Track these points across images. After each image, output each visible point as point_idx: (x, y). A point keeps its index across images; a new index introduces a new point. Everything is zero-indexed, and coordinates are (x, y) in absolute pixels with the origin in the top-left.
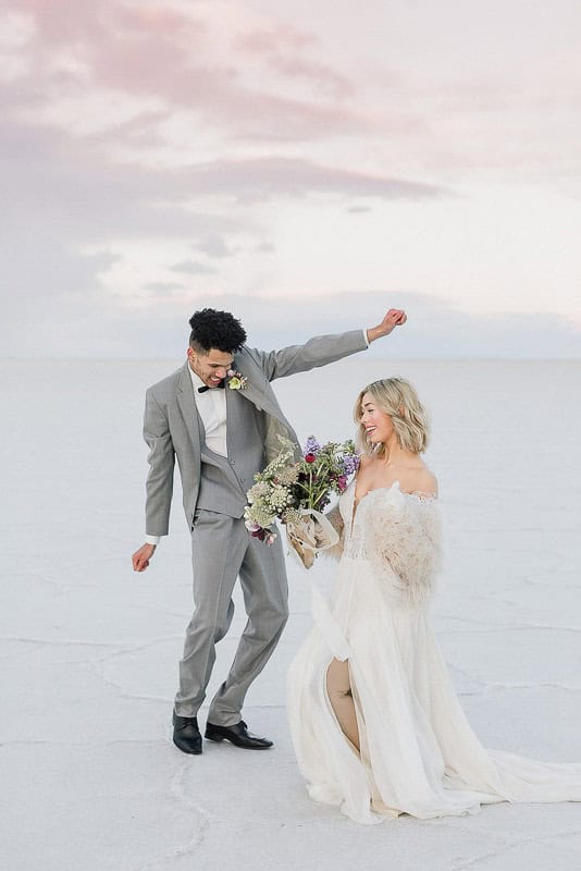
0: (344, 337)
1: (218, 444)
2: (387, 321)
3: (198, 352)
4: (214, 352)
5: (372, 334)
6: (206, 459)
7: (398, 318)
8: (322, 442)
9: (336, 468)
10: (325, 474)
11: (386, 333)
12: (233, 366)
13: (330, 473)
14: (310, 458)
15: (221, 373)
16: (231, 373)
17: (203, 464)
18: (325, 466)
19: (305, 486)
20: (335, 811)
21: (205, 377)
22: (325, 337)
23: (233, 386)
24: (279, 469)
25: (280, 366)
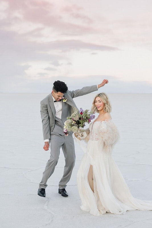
0: (92, 87)
1: (59, 116)
2: (103, 82)
3: (55, 92)
4: (59, 93)
5: (99, 86)
6: (57, 120)
7: (106, 82)
8: (84, 110)
9: (88, 116)
10: (85, 118)
11: (103, 85)
12: (64, 96)
13: (87, 118)
14: (81, 113)
15: (60, 98)
16: (63, 98)
17: (55, 121)
18: (85, 116)
19: (80, 121)
20: (88, 213)
21: (56, 99)
22: (87, 87)
23: (64, 101)
24: (74, 116)
25: (75, 95)
